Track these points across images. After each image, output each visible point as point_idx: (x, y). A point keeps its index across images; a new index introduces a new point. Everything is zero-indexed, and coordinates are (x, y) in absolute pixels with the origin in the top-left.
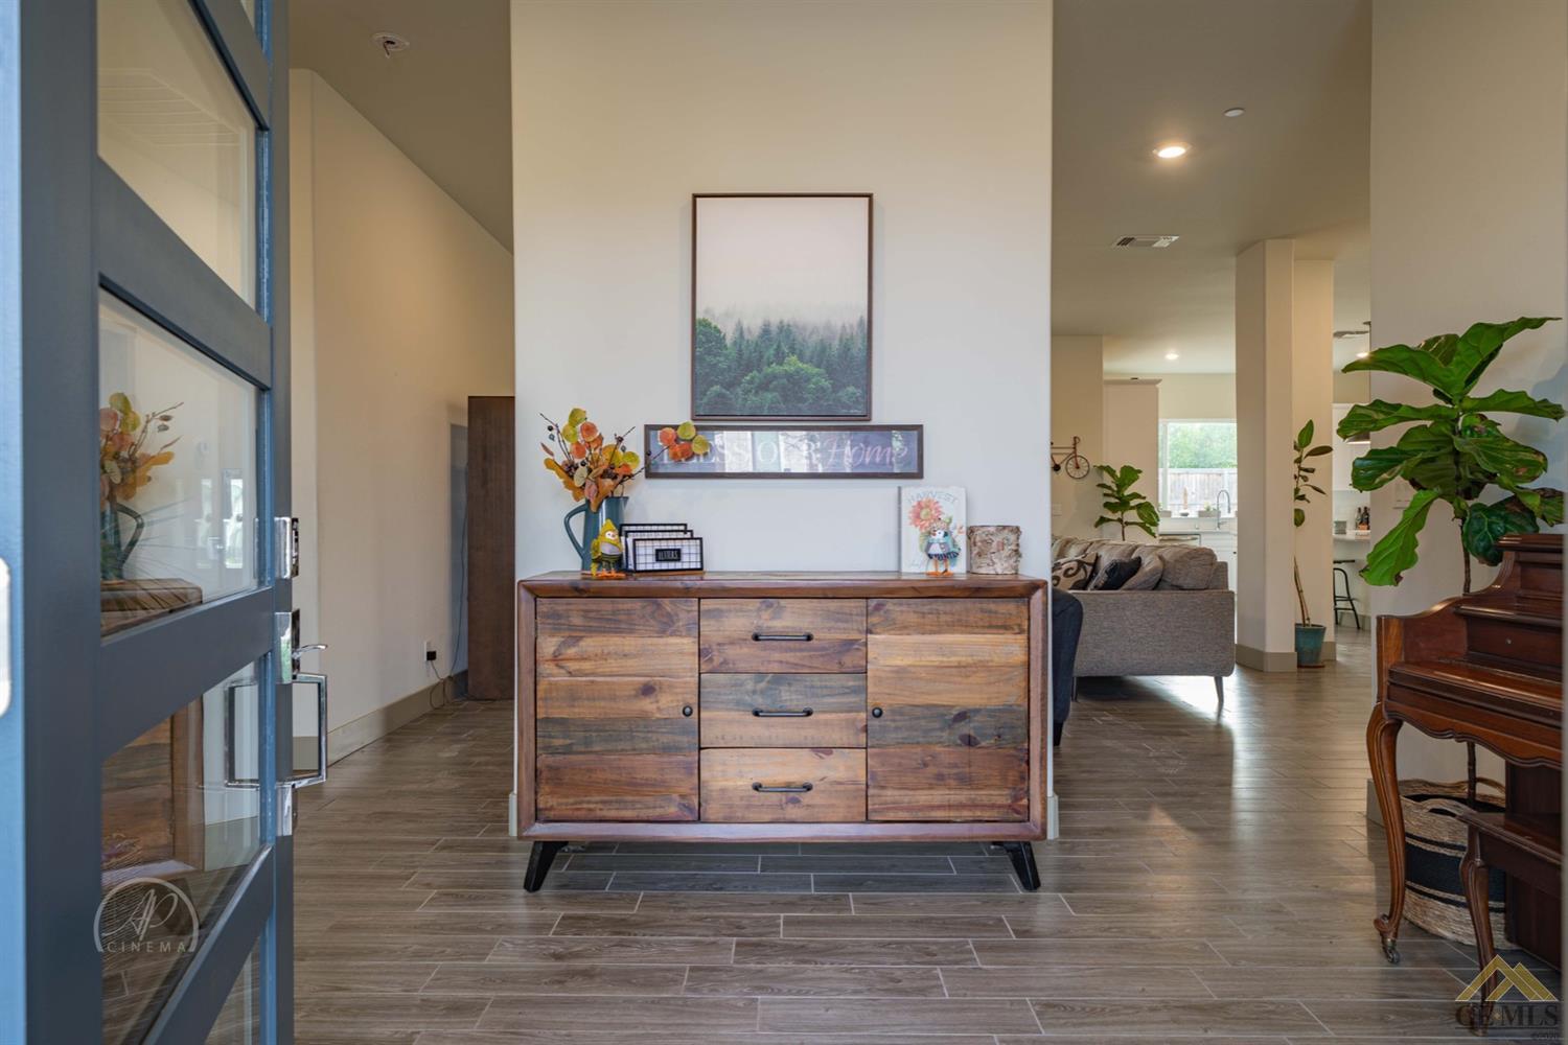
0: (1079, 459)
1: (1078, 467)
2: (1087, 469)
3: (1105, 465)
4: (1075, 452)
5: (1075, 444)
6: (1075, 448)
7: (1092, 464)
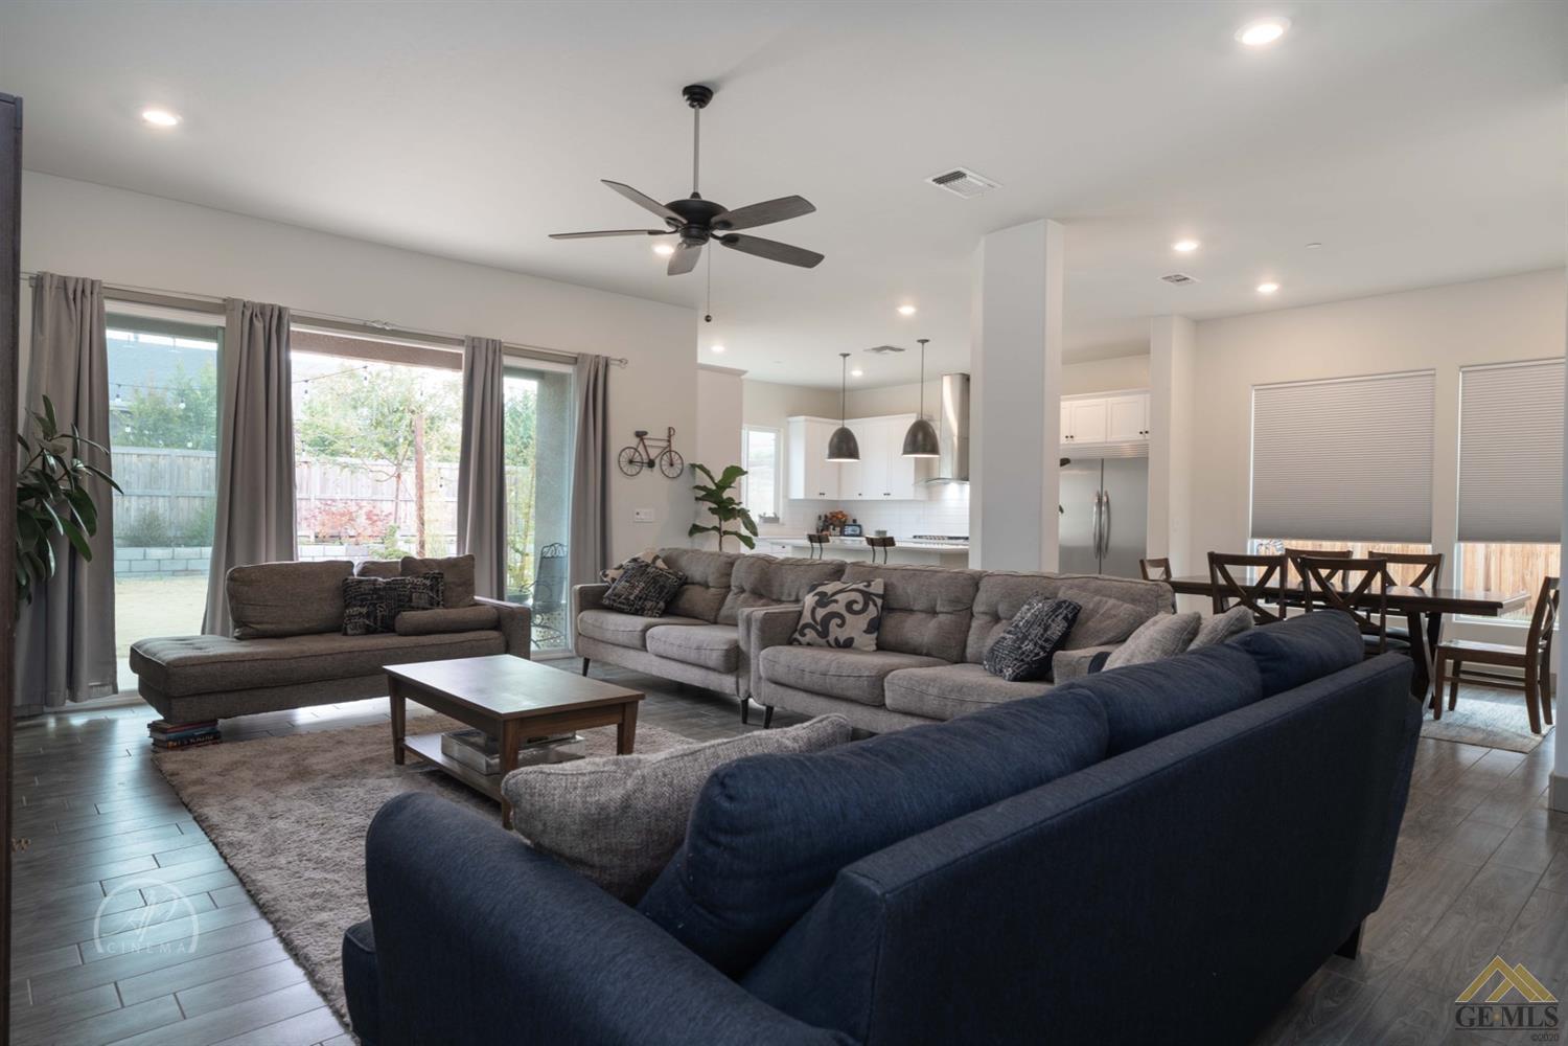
0: (673, 454)
1: (672, 465)
2: (680, 466)
3: (698, 463)
4: (670, 446)
5: (670, 436)
6: (669, 441)
7: (686, 463)
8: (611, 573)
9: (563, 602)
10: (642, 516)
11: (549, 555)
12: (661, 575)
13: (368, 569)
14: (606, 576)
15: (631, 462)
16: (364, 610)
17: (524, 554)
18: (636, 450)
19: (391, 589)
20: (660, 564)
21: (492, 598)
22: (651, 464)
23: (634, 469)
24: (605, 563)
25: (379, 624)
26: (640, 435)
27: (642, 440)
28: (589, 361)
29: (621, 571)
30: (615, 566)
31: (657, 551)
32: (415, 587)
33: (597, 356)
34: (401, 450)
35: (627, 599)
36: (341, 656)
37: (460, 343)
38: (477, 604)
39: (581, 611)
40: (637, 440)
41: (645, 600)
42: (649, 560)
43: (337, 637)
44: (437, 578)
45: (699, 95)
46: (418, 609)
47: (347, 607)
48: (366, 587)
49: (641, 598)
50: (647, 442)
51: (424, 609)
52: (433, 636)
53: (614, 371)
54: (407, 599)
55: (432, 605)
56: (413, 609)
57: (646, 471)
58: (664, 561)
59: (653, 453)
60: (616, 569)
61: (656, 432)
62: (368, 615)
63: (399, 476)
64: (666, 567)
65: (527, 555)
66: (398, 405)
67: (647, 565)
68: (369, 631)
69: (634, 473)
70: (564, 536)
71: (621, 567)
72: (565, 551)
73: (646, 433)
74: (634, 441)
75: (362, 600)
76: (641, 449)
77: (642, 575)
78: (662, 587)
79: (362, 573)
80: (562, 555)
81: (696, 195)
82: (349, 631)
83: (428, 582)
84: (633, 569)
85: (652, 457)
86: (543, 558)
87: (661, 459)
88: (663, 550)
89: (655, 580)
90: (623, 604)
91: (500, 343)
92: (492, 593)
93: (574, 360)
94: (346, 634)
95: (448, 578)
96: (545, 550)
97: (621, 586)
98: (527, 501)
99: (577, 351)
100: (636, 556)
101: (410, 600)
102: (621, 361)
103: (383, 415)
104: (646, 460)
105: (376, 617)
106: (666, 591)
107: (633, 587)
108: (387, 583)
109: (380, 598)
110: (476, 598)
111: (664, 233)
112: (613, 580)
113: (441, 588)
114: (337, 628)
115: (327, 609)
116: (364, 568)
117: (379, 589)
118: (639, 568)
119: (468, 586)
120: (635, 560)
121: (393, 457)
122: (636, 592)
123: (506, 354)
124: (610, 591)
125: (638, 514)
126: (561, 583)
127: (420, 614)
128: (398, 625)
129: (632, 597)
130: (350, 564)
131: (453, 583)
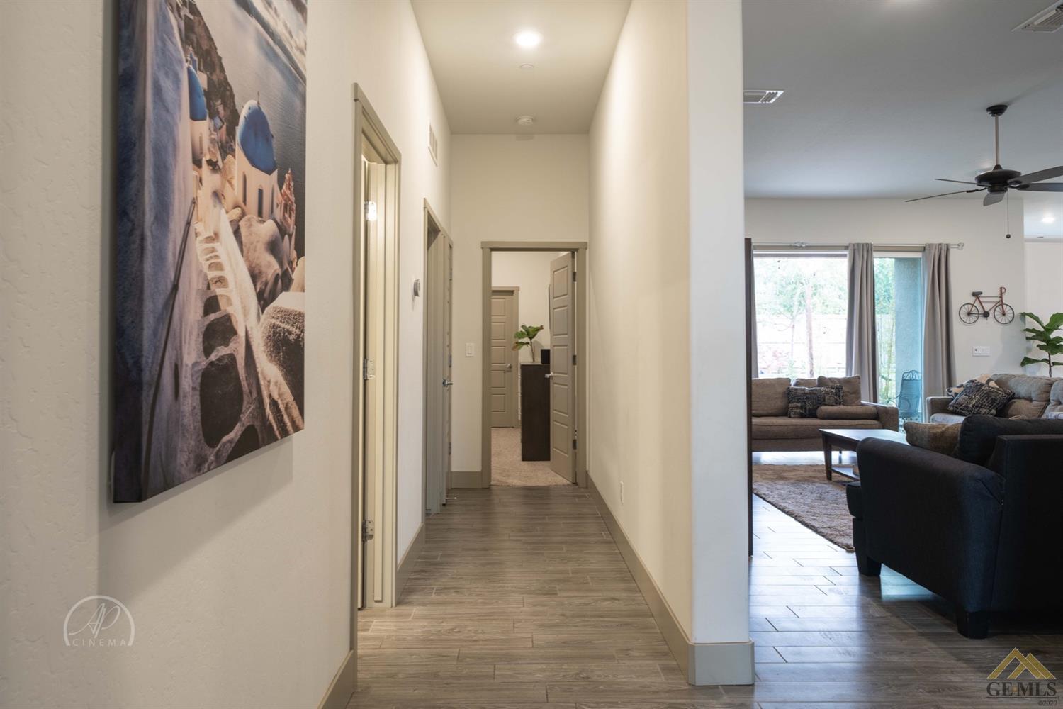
0: (1005, 306)
1: (1004, 314)
2: (1011, 315)
3: (1027, 312)
4: (1001, 301)
5: (1001, 294)
6: (1001, 297)
7: (1017, 312)
8: (954, 390)
9: (920, 411)
10: (980, 352)
11: (908, 378)
12: (992, 392)
13: (799, 383)
14: (951, 392)
15: (969, 314)
16: (799, 405)
17: (887, 380)
18: (973, 305)
19: (813, 393)
20: (992, 384)
21: (870, 401)
22: (986, 315)
23: (973, 319)
24: (950, 383)
25: (807, 412)
26: (976, 295)
27: (978, 298)
28: (934, 247)
29: (962, 389)
30: (958, 385)
31: (990, 376)
32: (826, 393)
33: (940, 244)
34: (795, 309)
35: (966, 407)
36: (791, 427)
37: (846, 248)
38: (862, 405)
39: (933, 414)
40: (974, 298)
41: (981, 407)
42: (984, 382)
43: (785, 418)
44: (838, 389)
45: (997, 110)
46: (829, 405)
47: (789, 403)
48: (799, 392)
49: (977, 407)
50: (981, 299)
51: (832, 405)
52: (838, 421)
53: (953, 252)
54: (822, 400)
55: (836, 403)
56: (826, 405)
57: (981, 320)
58: (996, 382)
59: (987, 307)
60: (958, 387)
61: (990, 292)
62: (801, 408)
63: (793, 327)
64: (997, 387)
65: (890, 380)
66: (793, 280)
67: (982, 385)
68: (802, 416)
69: (972, 321)
70: (918, 365)
71: (962, 386)
72: (920, 376)
73: (981, 293)
74: (972, 299)
75: (798, 399)
76: (977, 304)
77: (978, 391)
78: (994, 400)
79: (796, 385)
80: (917, 378)
81: (998, 167)
82: (792, 416)
83: (834, 391)
84: (971, 387)
85: (987, 310)
86: (904, 380)
87: (995, 310)
88: (996, 375)
89: (988, 395)
90: (963, 410)
91: (871, 245)
92: (870, 398)
93: (924, 249)
94: (790, 417)
95: (845, 389)
96: (905, 375)
97: (961, 398)
98: (889, 342)
99: (925, 243)
100: (974, 379)
101: (824, 401)
102: (958, 245)
103: (782, 286)
104: (981, 311)
105: (805, 409)
106: (996, 402)
107: (971, 399)
108: (811, 390)
109: (807, 398)
110: (862, 402)
111: (977, 190)
112: (956, 394)
113: (842, 395)
114: (785, 413)
115: (779, 404)
116: (797, 382)
117: (807, 394)
118: (975, 387)
119: (857, 393)
120: (972, 381)
121: (789, 315)
122: (974, 402)
123: (875, 251)
124: (953, 401)
125: (976, 350)
126: (918, 397)
127: (831, 407)
128: (818, 414)
129: (970, 406)
130: (789, 380)
131: (848, 392)
